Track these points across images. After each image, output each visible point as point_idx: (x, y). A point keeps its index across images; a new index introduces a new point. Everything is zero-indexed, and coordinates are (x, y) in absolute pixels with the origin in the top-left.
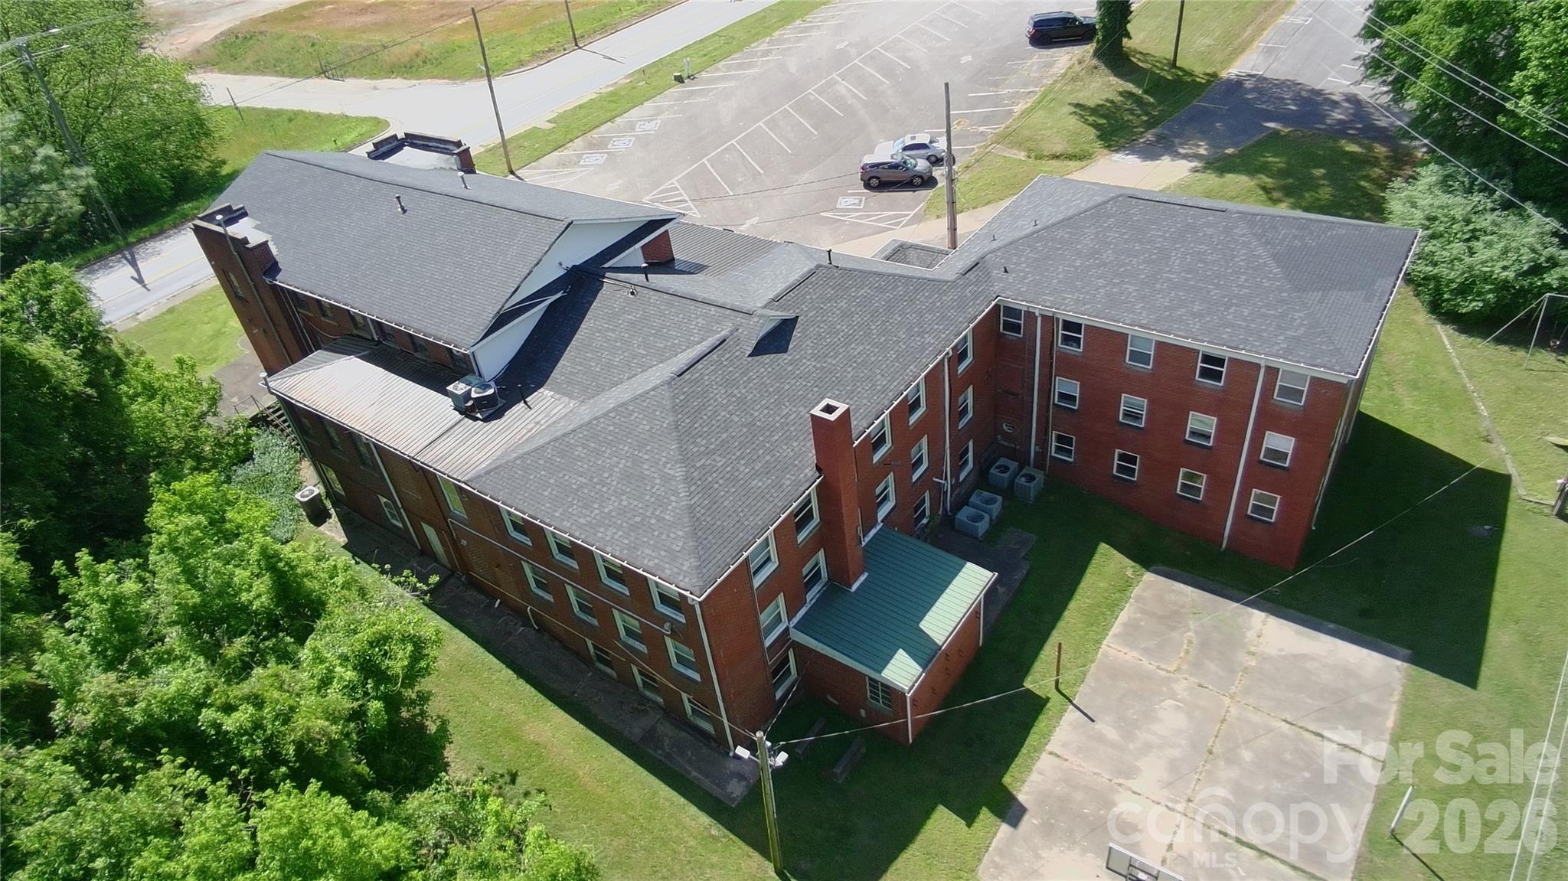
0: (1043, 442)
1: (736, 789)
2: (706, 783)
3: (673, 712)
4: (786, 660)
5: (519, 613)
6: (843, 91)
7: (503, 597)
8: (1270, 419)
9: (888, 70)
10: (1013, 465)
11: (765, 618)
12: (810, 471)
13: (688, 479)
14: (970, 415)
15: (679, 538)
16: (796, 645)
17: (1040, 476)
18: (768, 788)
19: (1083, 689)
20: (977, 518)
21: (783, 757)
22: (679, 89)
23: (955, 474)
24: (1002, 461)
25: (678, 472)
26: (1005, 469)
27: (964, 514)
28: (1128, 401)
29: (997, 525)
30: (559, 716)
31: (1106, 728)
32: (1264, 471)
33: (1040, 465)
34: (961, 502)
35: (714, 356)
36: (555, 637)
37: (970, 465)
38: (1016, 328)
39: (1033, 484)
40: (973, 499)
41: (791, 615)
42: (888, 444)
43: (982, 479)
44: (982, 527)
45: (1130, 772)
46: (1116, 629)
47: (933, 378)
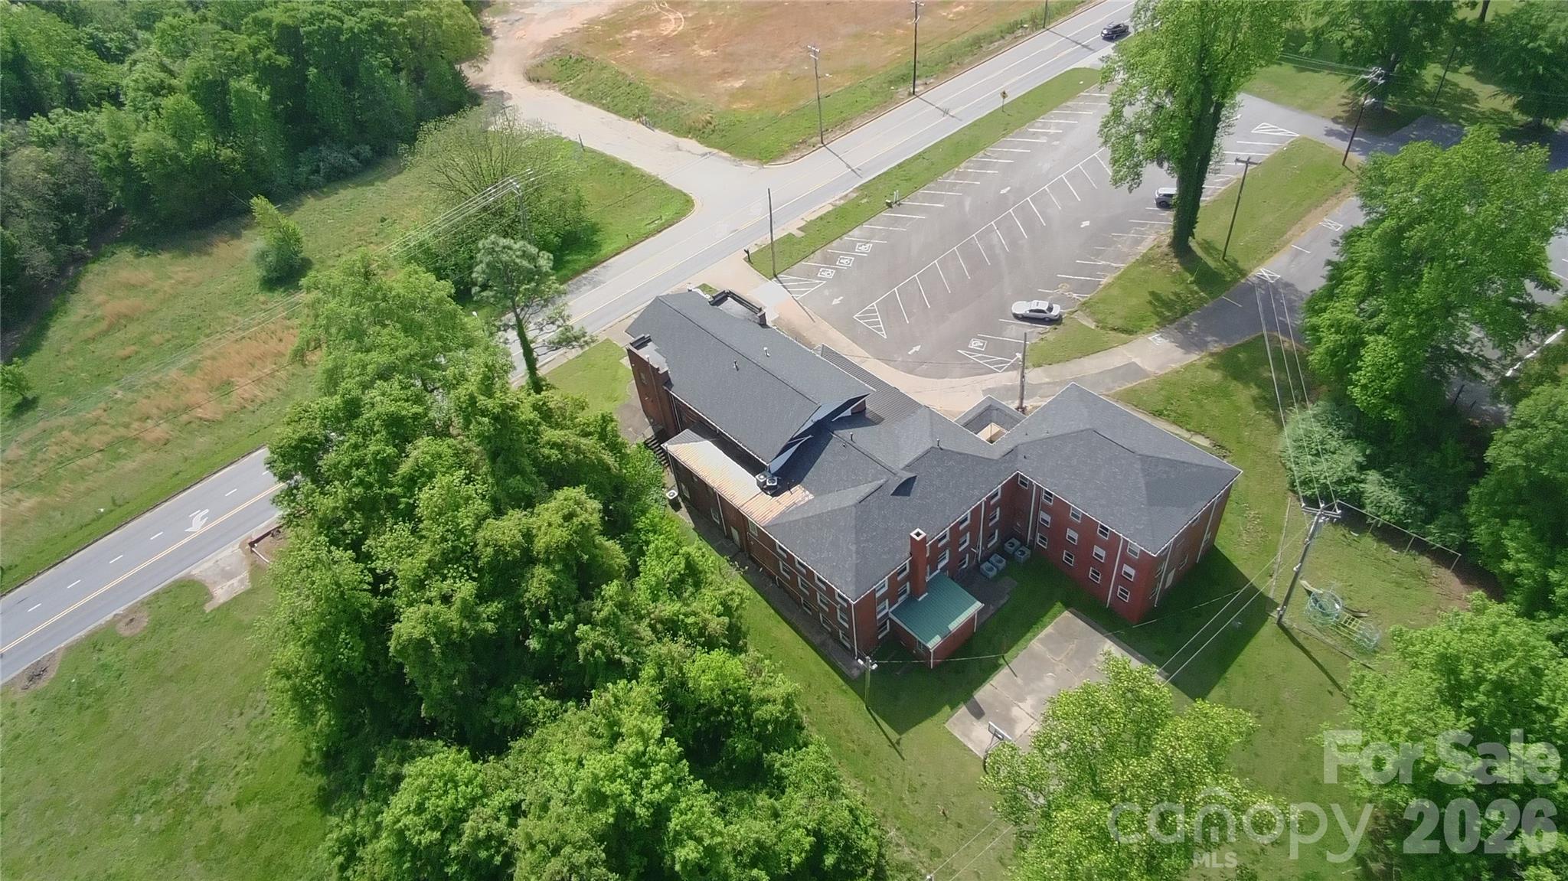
0: (1034, 536)
1: (856, 673)
2: (844, 669)
3: (834, 635)
4: (885, 623)
5: (773, 579)
6: (995, 241)
7: (764, 569)
8: (1125, 559)
9: (1029, 222)
10: (1017, 543)
11: (881, 607)
12: (907, 554)
13: (857, 553)
14: (997, 518)
15: (850, 577)
16: (890, 619)
17: (1028, 552)
18: (868, 676)
19: (1015, 661)
20: (991, 569)
21: (875, 666)
22: (887, 214)
23: (985, 544)
24: (1013, 540)
25: (853, 548)
26: (1012, 545)
27: (985, 566)
28: (1070, 533)
29: (1001, 573)
30: (785, 627)
31: (1019, 681)
32: (1122, 579)
33: (1031, 547)
34: (986, 559)
35: (876, 494)
36: (786, 591)
37: (996, 540)
38: (1025, 485)
39: (1024, 555)
40: (992, 559)
41: (890, 607)
42: (948, 538)
43: (1000, 550)
44: (992, 574)
45: (1023, 700)
46: (1040, 636)
47: (976, 512)
